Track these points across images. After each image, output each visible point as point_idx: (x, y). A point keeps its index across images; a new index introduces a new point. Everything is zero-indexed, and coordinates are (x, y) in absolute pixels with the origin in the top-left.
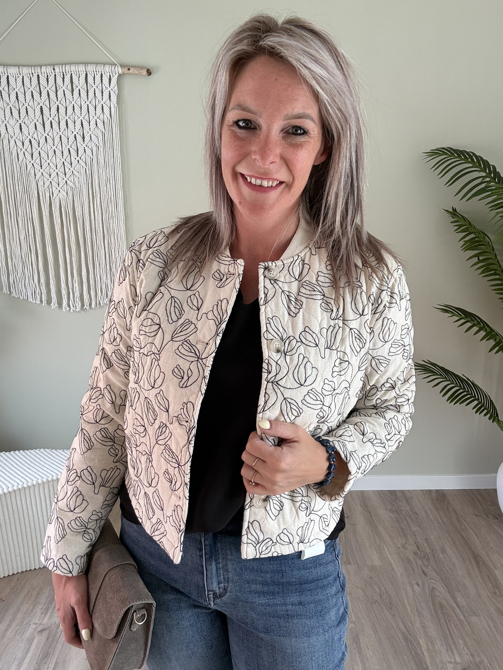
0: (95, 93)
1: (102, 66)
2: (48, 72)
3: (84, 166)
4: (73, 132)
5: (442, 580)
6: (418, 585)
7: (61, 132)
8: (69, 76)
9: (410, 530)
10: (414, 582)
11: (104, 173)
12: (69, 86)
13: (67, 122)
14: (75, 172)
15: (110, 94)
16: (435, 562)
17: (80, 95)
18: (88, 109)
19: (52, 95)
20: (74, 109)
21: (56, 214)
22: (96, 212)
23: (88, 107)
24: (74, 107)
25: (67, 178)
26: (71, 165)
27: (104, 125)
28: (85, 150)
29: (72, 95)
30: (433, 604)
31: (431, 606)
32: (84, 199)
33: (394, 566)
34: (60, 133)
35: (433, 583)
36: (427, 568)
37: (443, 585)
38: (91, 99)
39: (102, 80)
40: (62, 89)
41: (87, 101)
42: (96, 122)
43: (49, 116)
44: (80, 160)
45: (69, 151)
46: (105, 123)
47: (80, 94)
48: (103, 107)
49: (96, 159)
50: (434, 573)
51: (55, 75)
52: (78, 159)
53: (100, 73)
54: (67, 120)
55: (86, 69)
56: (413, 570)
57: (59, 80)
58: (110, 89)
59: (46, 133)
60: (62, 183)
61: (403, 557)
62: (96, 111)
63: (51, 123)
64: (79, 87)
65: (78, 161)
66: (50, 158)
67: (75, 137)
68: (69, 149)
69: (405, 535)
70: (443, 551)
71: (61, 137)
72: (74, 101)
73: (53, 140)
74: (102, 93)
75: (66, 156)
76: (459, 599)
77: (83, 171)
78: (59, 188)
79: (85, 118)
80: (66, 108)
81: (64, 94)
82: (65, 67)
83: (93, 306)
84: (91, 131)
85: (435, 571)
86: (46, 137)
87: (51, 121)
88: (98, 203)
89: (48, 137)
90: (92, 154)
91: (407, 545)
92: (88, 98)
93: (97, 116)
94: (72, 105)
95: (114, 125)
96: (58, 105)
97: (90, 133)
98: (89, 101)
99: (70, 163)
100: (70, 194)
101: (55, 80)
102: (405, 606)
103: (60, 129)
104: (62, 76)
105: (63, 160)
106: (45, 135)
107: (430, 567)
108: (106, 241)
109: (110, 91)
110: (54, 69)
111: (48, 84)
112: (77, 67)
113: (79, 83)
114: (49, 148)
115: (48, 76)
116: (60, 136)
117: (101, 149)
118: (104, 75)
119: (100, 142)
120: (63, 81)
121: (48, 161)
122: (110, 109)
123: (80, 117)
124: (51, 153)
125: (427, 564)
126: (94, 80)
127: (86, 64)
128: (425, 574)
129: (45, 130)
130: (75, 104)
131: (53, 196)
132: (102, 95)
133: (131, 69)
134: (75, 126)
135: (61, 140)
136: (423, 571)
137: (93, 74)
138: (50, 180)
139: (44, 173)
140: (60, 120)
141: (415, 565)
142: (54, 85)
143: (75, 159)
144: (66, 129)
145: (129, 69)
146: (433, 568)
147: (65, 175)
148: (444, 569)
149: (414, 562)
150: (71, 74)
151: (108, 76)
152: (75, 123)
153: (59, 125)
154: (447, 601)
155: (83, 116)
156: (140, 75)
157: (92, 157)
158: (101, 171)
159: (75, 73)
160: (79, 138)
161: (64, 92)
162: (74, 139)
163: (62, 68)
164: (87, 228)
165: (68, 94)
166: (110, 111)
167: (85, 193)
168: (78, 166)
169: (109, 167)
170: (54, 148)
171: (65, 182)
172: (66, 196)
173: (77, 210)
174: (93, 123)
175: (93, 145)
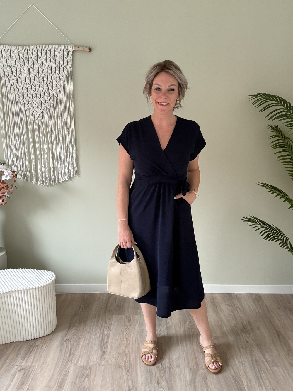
0: (59, 61)
1: (64, 46)
2: (33, 49)
3: (53, 102)
4: (46, 83)
5: (257, 346)
6: (243, 348)
7: (40, 83)
9: (239, 317)
10: (240, 346)
11: (64, 106)
12: (45, 57)
14: (47, 105)
16: (254, 335)
18: (55, 70)
19: (35, 62)
20: (47, 70)
21: (36, 129)
22: (59, 129)
24: (47, 69)
25: (43, 109)
26: (45, 101)
27: (64, 80)
28: (53, 93)
29: (47, 62)
31: (250, 360)
32: (52, 121)
33: (229, 337)
35: (252, 347)
38: (57, 64)
39: (63, 53)
40: (41, 59)
41: (55, 66)
42: (60, 77)
43: (33, 74)
45: (44, 94)
46: (65, 78)
47: (51, 61)
48: (64, 69)
49: (59, 98)
51: (37, 51)
52: (49, 98)
53: (62, 50)
54: (43, 76)
55: (54, 48)
56: (240, 340)
57: (39, 53)
58: (68, 59)
60: (40, 112)
61: (234, 332)
62: (60, 71)
63: (34, 78)
64: (51, 58)
65: (49, 99)
66: (33, 98)
67: (48, 86)
69: (236, 319)
70: (258, 328)
72: (48, 65)
73: (35, 87)
74: (64, 61)
75: (42, 97)
76: (267, 357)
77: (52, 105)
78: (38, 115)
79: (54, 75)
80: (43, 69)
81: (42, 61)
82: (43, 47)
83: (57, 182)
84: (57, 82)
85: (253, 340)
86: (31, 86)
87: (34, 77)
88: (60, 124)
90: (57, 95)
91: (237, 325)
92: (55, 64)
93: (61, 73)
94: (46, 67)
95: (70, 79)
96: (38, 68)
99: (45, 100)
100: (44, 118)
101: (37, 53)
103: (39, 81)
104: (41, 51)
105: (40, 99)
106: (31, 84)
108: (64, 145)
109: (68, 60)
110: (36, 47)
111: (33, 56)
112: (49, 46)
113: (50, 55)
114: (33, 92)
115: (33, 51)
116: (40, 85)
117: (63, 93)
118: (64, 51)
119: (62, 89)
120: (42, 54)
121: (32, 99)
122: (68, 70)
123: (51, 74)
124: (34, 95)
125: (248, 336)
126: (59, 54)
127: (54, 44)
128: (247, 342)
129: (31, 82)
130: (48, 67)
131: (35, 119)
133: (80, 47)
134: (48, 80)
135: (40, 87)
137: (59, 50)
138: (33, 110)
139: (30, 106)
140: (40, 76)
141: (241, 337)
142: (37, 57)
143: (48, 98)
144: (43, 81)
147: (42, 107)
148: (258, 339)
149: (241, 335)
150: (46, 50)
151: (67, 52)
152: (48, 78)
153: (39, 79)
156: (86, 51)
157: (57, 97)
158: (62, 105)
159: (49, 50)
160: (50, 87)
163: (41, 47)
164: (54, 138)
165: (44, 61)
166: (68, 71)
167: (53, 117)
168: (49, 102)
169: (67, 103)
170: (35, 92)
171: (41, 111)
172: (42, 119)
173: (48, 127)
174: (58, 78)
175: (58, 90)
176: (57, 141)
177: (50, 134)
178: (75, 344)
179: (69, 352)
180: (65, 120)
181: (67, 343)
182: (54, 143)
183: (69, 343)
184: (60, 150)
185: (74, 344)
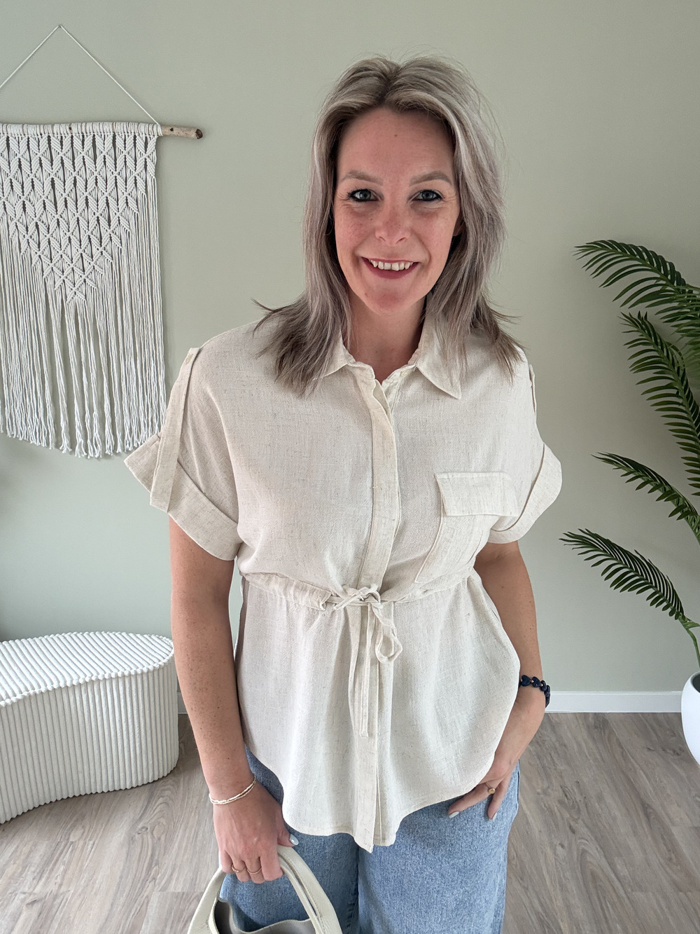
0: (125, 162)
1: (136, 126)
2: (62, 133)
3: (110, 259)
4: (94, 213)
5: (596, 838)
6: (563, 846)
7: (79, 213)
8: (90, 137)
9: (555, 769)
10: (557, 842)
11: (136, 269)
12: (91, 152)
13: (87, 199)
14: (96, 266)
15: (146, 162)
16: (589, 814)
17: (105, 164)
18: (116, 183)
19: (68, 164)
20: (96, 183)
21: (70, 323)
22: (125, 322)
23: (116, 180)
24: (96, 179)
25: (86, 275)
26: (92, 257)
27: (137, 205)
28: (111, 237)
29: (95, 164)
30: (583, 873)
31: (579, 876)
32: (109, 303)
33: (531, 819)
34: (77, 215)
35: (585, 844)
36: (577, 823)
37: (598, 847)
38: (120, 168)
39: (135, 143)
40: (82, 155)
41: (114, 172)
42: (127, 200)
43: (62, 192)
44: (104, 252)
45: (90, 239)
46: (139, 202)
47: (105, 162)
48: (136, 180)
49: (126, 250)
50: (584, 830)
51: (72, 137)
52: (101, 249)
53: (133, 134)
55: (113, 129)
56: (557, 826)
57: (77, 143)
58: (145, 156)
59: (59, 213)
60: (79, 282)
61: (543, 806)
62: (126, 185)
63: (66, 201)
64: (104, 153)
65: (102, 252)
66: (63, 250)
67: (98, 220)
68: (89, 236)
69: (548, 777)
70: (600, 798)
71: (78, 220)
72: (98, 170)
73: (68, 224)
74: (136, 161)
75: (85, 246)
76: (619, 867)
77: (108, 266)
78: (74, 289)
79: (112, 194)
80: (87, 181)
81: (84, 162)
82: (85, 126)
83: (119, 449)
84: (120, 212)
85: (587, 827)
86: (58, 220)
87: (65, 198)
88: (128, 310)
89: (60, 219)
90: (121, 243)
91: (550, 790)
92: (116, 167)
93: (128, 192)
94: (94, 177)
95: (150, 204)
96: (75, 177)
97: (118, 214)
98: (118, 171)
99: (90, 254)
100: (90, 296)
101: (72, 143)
102: (543, 875)
103: (77, 208)
104: (81, 137)
105: (80, 251)
106: (58, 217)
107: (580, 821)
108: (138, 361)
109: (146, 159)
110: (70, 129)
111: (62, 148)
112: (101, 126)
113: (104, 147)
114: (62, 234)
115: (62, 137)
116: (78, 218)
117: (134, 238)
118: (138, 137)
119: (131, 228)
120: (83, 144)
121: (61, 252)
122: (146, 183)
123: (105, 193)
124: (64, 241)
125: (576, 817)
126: (125, 144)
127: (113, 122)
128: (573, 832)
129: (57, 210)
130: (98, 176)
131: (66, 301)
132: (136, 165)
133: (175, 129)
134: (98, 205)
135: (78, 223)
136: (570, 827)
137: (123, 137)
138: (63, 277)
139: (55, 269)
140: (78, 197)
141: (559, 818)
142: (71, 151)
143: (98, 249)
144: (86, 210)
145: (172, 130)
146: (584, 822)
147: (84, 271)
148: (599, 824)
149: (558, 814)
150: (94, 136)
151: (144, 139)
152: (98, 201)
153: (77, 204)
154: (602, 870)
155: (109, 191)
156: (187, 137)
157: (120, 247)
158: (132, 266)
159: (99, 134)
160: (103, 222)
161: (84, 159)
162: (96, 222)
163: (81, 126)
164: (112, 344)
165: (89, 161)
166: (146, 186)
167: (110, 296)
168: (101, 259)
169: (143, 261)
170: (68, 234)
171: (83, 281)
172: (84, 300)
173: (98, 319)
174: (122, 202)
175: (122, 231)
176: (121, 351)
177: (103, 335)
178: (163, 838)
179: (148, 858)
180: (140, 302)
181: (145, 836)
182: (114, 357)
183: (149, 837)
184: (128, 372)
185: (159, 839)
